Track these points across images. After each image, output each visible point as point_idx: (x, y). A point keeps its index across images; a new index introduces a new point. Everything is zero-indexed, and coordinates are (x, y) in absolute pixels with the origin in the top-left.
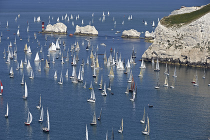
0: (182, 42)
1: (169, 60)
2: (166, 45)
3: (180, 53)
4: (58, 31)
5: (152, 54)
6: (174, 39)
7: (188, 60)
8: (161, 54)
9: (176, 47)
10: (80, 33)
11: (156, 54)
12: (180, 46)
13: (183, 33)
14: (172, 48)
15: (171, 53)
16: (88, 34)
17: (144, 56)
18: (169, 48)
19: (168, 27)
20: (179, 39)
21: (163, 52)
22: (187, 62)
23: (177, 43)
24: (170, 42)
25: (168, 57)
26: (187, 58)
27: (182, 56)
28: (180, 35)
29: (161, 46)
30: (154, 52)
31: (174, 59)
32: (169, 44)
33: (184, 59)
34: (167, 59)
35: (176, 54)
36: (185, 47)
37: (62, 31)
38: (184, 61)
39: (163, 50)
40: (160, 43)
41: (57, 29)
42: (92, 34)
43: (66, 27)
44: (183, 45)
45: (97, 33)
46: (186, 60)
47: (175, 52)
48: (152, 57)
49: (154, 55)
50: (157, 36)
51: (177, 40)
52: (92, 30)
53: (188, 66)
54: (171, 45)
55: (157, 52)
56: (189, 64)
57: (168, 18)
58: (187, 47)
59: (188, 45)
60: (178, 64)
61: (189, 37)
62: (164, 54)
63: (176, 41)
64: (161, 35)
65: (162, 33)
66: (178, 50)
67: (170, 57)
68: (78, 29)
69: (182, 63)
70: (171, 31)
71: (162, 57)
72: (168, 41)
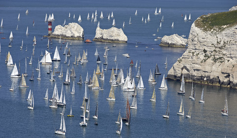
0: (224, 52)
1: (205, 79)
2: (202, 57)
3: (220, 69)
4: (70, 35)
5: (182, 69)
6: (213, 49)
7: (231, 80)
8: (194, 70)
9: (215, 60)
10: (102, 38)
11: (188, 70)
12: (220, 58)
13: (226, 39)
14: (210, 61)
15: (208, 68)
16: (112, 40)
17: (171, 72)
18: (205, 61)
19: (205, 30)
20: (219, 48)
21: (197, 67)
22: (230, 83)
23: (217, 53)
24: (208, 53)
25: (203, 74)
26: (229, 75)
27: (223, 73)
28: (222, 43)
29: (195, 58)
30: (185, 67)
31: (211, 78)
32: (205, 56)
33: (226, 77)
34: (202, 78)
35: (214, 70)
36: (228, 61)
37: (76, 35)
38: (226, 80)
39: (197, 64)
40: (193, 53)
41: (69, 31)
42: (118, 40)
43: (82, 30)
44: (225, 57)
45: (126, 40)
46: (228, 79)
47: (214, 67)
48: (182, 75)
49: (185, 71)
50: (190, 43)
51: (217, 49)
52: (119, 35)
53: (231, 87)
54: (209, 57)
55: (188, 67)
56: (232, 84)
57: (207, 18)
58: (231, 60)
59: (231, 58)
60: (218, 84)
61: (233, 46)
62: (198, 70)
63: (215, 51)
64: (195, 43)
65: (196, 39)
66: (218, 64)
67: (207, 74)
68: (99, 33)
69: (223, 83)
70: (209, 36)
71: (195, 73)
72: (205, 51)
